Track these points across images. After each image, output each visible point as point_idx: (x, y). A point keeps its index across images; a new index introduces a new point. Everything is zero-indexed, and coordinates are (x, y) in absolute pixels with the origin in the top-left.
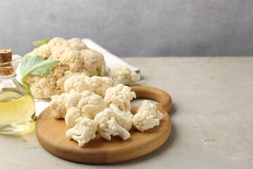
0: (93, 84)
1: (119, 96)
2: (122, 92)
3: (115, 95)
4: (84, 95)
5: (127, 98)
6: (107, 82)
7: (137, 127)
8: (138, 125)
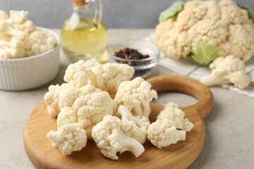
0: (104, 75)
1: (134, 95)
2: (138, 89)
3: (128, 93)
4: (84, 92)
5: (145, 98)
6: (125, 72)
7: (152, 141)
8: (154, 139)
